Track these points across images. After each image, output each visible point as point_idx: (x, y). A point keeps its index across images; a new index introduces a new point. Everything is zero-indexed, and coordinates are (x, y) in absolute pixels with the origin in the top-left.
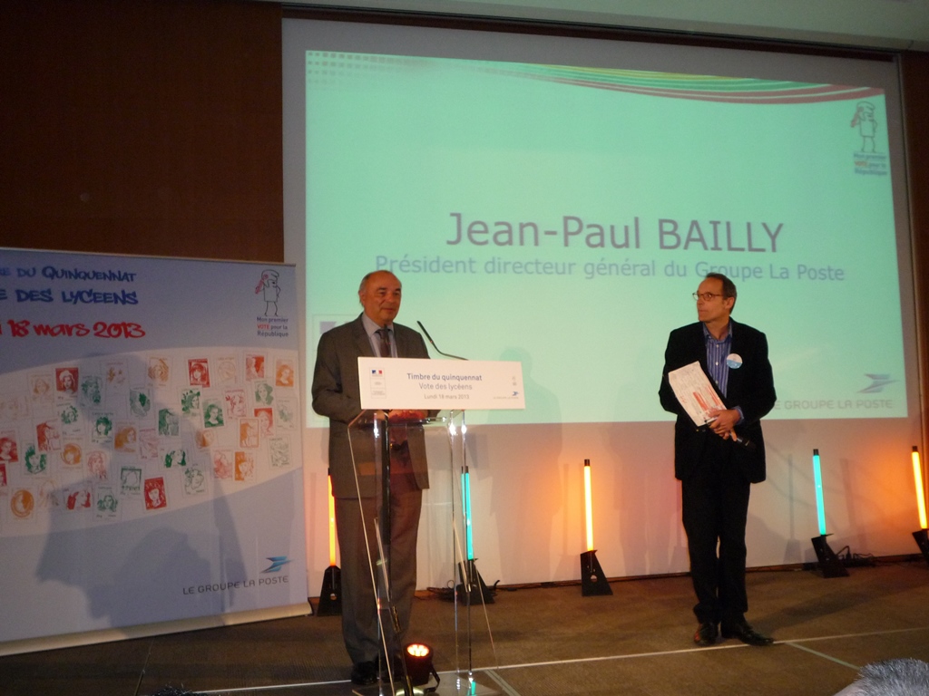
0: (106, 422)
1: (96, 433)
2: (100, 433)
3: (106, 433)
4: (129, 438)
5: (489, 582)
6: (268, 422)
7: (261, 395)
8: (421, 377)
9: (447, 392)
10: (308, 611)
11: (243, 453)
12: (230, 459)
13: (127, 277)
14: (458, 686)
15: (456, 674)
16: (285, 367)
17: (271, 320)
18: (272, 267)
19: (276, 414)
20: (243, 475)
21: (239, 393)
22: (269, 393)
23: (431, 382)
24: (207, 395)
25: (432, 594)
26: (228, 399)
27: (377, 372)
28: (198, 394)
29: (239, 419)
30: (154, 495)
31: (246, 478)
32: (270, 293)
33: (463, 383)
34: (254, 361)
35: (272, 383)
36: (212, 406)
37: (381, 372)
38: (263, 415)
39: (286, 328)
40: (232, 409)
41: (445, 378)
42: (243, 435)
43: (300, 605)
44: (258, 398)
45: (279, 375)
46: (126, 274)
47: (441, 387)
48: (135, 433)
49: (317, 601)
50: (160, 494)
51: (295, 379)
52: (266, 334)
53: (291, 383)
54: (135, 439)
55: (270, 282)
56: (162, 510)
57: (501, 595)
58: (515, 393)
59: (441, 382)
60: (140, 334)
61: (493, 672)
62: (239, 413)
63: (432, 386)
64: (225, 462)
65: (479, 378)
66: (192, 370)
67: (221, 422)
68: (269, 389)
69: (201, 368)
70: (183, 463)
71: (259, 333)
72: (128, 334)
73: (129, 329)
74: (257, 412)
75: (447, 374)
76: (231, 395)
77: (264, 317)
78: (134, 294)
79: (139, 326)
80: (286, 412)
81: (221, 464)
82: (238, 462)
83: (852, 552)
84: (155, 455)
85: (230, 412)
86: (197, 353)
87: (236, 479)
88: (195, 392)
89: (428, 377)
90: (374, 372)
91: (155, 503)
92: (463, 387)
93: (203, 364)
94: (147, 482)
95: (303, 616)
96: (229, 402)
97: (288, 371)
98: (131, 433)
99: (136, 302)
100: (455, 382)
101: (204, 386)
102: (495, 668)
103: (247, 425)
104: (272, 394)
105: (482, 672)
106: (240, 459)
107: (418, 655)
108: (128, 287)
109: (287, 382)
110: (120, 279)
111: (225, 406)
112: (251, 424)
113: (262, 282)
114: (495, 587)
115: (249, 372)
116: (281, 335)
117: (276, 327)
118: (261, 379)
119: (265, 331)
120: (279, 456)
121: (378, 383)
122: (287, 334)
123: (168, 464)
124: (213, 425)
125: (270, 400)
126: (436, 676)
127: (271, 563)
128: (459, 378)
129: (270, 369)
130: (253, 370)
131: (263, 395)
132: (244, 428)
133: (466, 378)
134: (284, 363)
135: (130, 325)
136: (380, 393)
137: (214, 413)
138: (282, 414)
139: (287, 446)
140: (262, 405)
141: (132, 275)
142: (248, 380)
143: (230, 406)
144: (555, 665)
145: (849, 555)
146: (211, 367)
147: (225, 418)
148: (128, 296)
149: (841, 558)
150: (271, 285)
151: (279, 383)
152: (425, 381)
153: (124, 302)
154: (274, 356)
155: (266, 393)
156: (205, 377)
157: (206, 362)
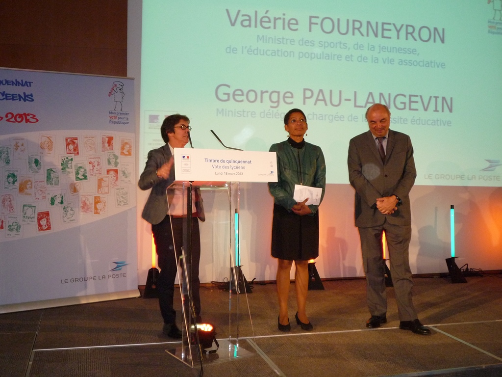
0: (13, 176)
1: (7, 183)
2: (9, 183)
3: (14, 183)
4: (28, 186)
5: (249, 279)
6: (115, 178)
7: (111, 160)
8: (213, 161)
9: (229, 171)
10: (138, 295)
11: (99, 197)
12: (91, 200)
13: (27, 84)
14: (230, 349)
15: (229, 341)
16: (126, 143)
17: (118, 114)
18: (119, 80)
19: (120, 174)
20: (99, 211)
21: (97, 159)
22: (116, 160)
23: (220, 164)
24: (78, 160)
25: (214, 285)
26: (90, 163)
27: (186, 157)
28: (72, 160)
29: (97, 175)
30: (43, 222)
31: (100, 212)
32: (118, 96)
33: (239, 165)
34: (107, 139)
35: (118, 153)
36: (80, 167)
37: (188, 157)
38: (112, 173)
39: (128, 119)
40: (93, 169)
41: (228, 162)
42: (100, 186)
43: (132, 291)
44: (109, 163)
45: (123, 148)
46: (26, 82)
47: (226, 167)
48: (31, 184)
49: (144, 288)
50: (47, 222)
51: (133, 152)
52: (115, 123)
53: (130, 154)
54: (31, 187)
55: (118, 89)
56: (48, 232)
57: (256, 287)
58: (272, 172)
59: (226, 164)
60: (35, 120)
61: (251, 340)
62: (97, 172)
63: (220, 167)
64: (88, 202)
65: (249, 162)
66: (68, 145)
67: (86, 178)
68: (116, 157)
69: (74, 143)
70: (62, 203)
71: (110, 122)
72: (27, 121)
73: (28, 117)
74: (108, 171)
75: (230, 159)
76: (92, 160)
77: (114, 112)
78: (31, 95)
79: (35, 116)
80: (126, 172)
81: (85, 203)
82: (96, 203)
83: (469, 268)
84: (44, 197)
85: (91, 171)
86: (72, 134)
87: (95, 213)
88: (70, 158)
89: (218, 161)
90: (184, 157)
91: (44, 227)
92: (239, 168)
93: (75, 141)
94: (39, 214)
95: (135, 298)
96: (91, 165)
97: (128, 146)
98: (30, 183)
99: (33, 100)
100: (235, 164)
101: (75, 155)
102: (253, 337)
103: (102, 179)
104: (118, 161)
105: (245, 340)
106: (97, 201)
107: (206, 330)
108: (28, 91)
109: (127, 153)
110: (23, 85)
111: (88, 167)
112: (104, 179)
113: (113, 89)
114: (252, 282)
115: (104, 146)
116: (124, 123)
117: (121, 118)
118: (111, 151)
119: (114, 120)
120: (122, 199)
121: (186, 164)
122: (128, 123)
123: (52, 203)
124: (81, 179)
125: (116, 164)
126: (217, 343)
127: (116, 265)
128: (237, 162)
129: (117, 144)
130: (106, 145)
131: (113, 161)
132: (100, 181)
133: (241, 162)
134: (126, 141)
135: (28, 115)
136: (187, 171)
137: (81, 172)
138: (124, 173)
139: (127, 193)
140: (112, 167)
141: (30, 83)
142: (103, 151)
143: (92, 168)
144: (289, 336)
145: (467, 269)
146: (80, 143)
147: (88, 175)
148: (27, 96)
149: (462, 271)
150: (119, 91)
151: (122, 153)
152: (216, 164)
153: (25, 100)
154: (119, 137)
155: (114, 159)
156: (76, 149)
157: (77, 139)
